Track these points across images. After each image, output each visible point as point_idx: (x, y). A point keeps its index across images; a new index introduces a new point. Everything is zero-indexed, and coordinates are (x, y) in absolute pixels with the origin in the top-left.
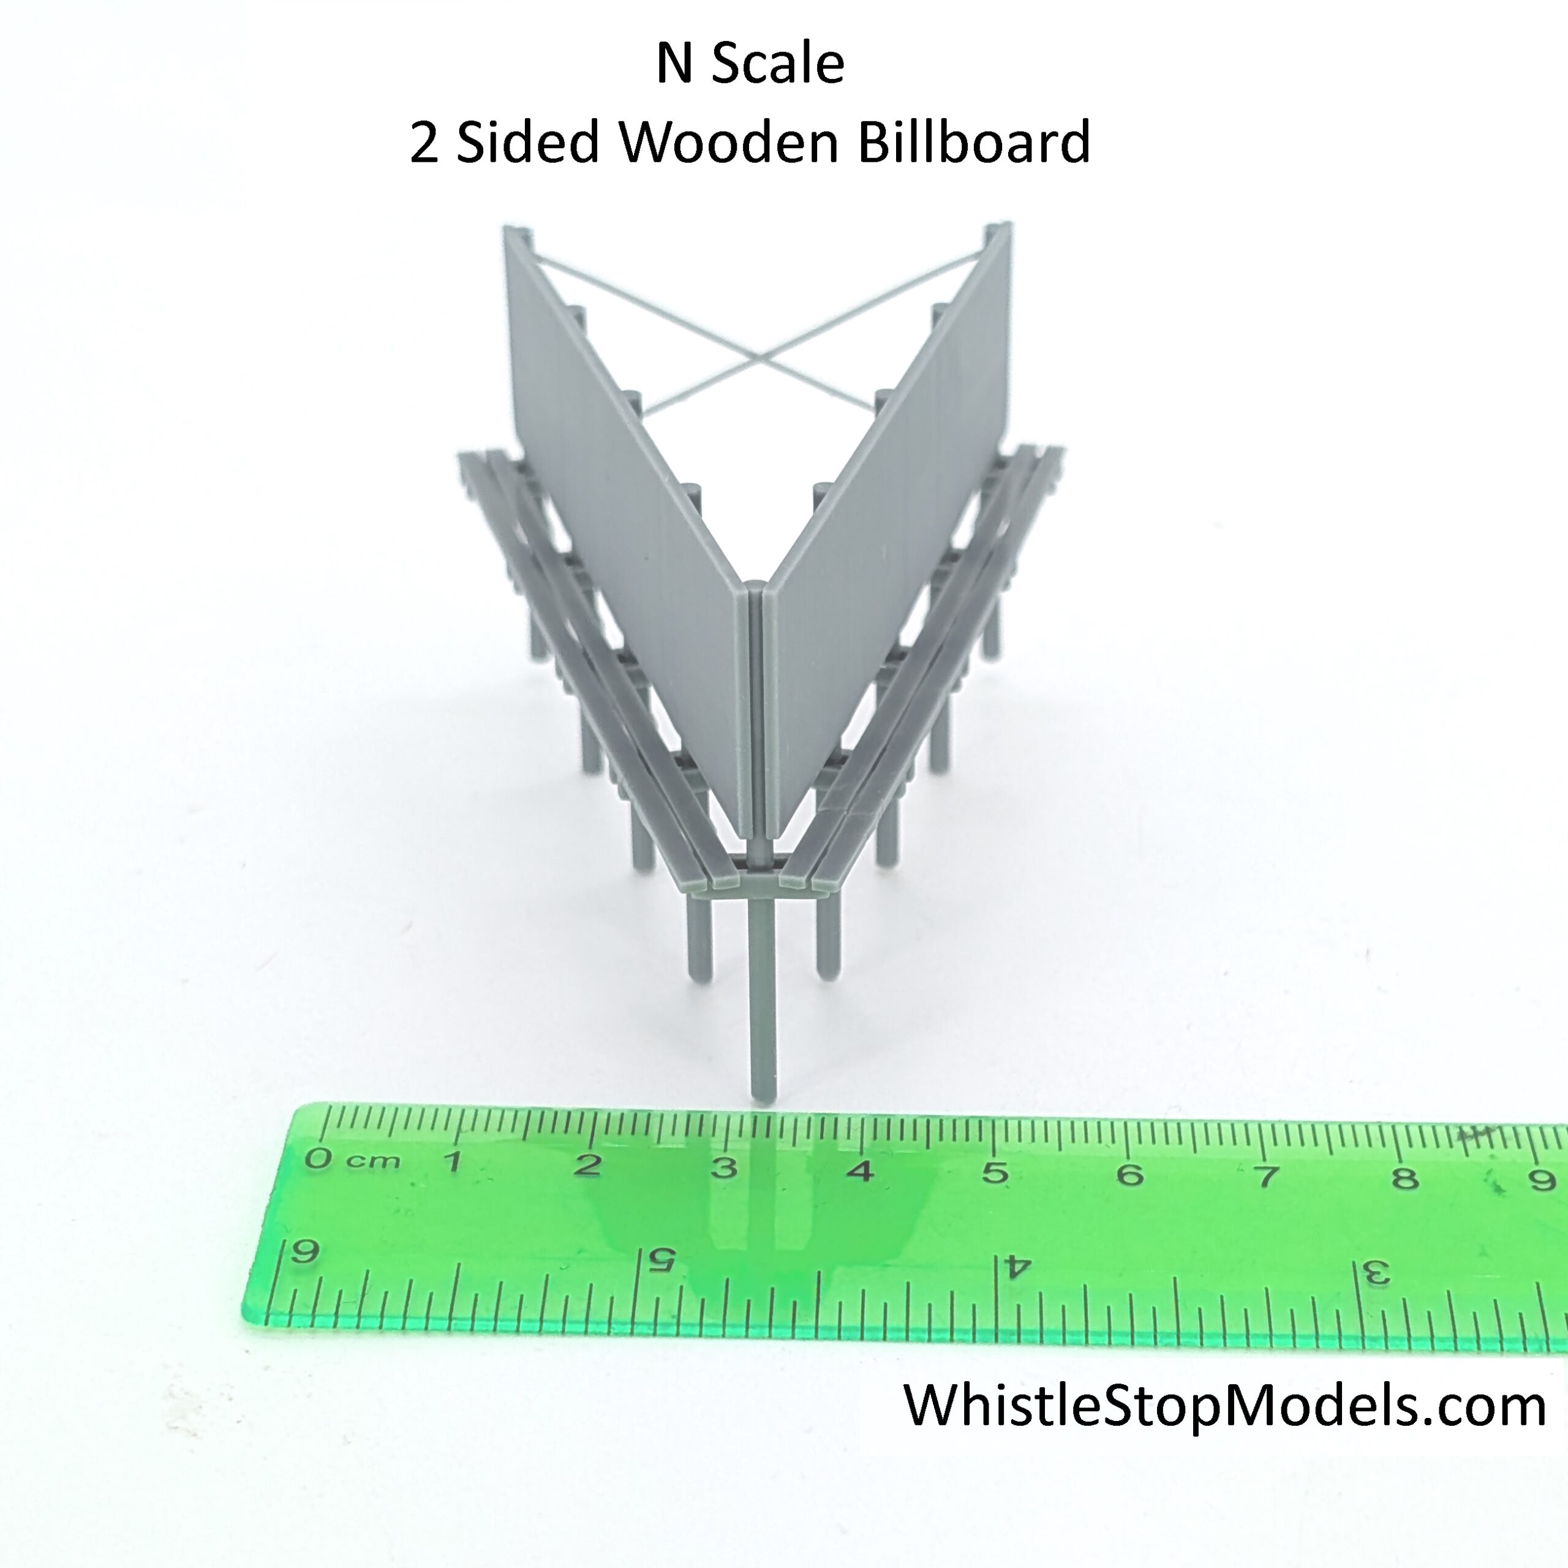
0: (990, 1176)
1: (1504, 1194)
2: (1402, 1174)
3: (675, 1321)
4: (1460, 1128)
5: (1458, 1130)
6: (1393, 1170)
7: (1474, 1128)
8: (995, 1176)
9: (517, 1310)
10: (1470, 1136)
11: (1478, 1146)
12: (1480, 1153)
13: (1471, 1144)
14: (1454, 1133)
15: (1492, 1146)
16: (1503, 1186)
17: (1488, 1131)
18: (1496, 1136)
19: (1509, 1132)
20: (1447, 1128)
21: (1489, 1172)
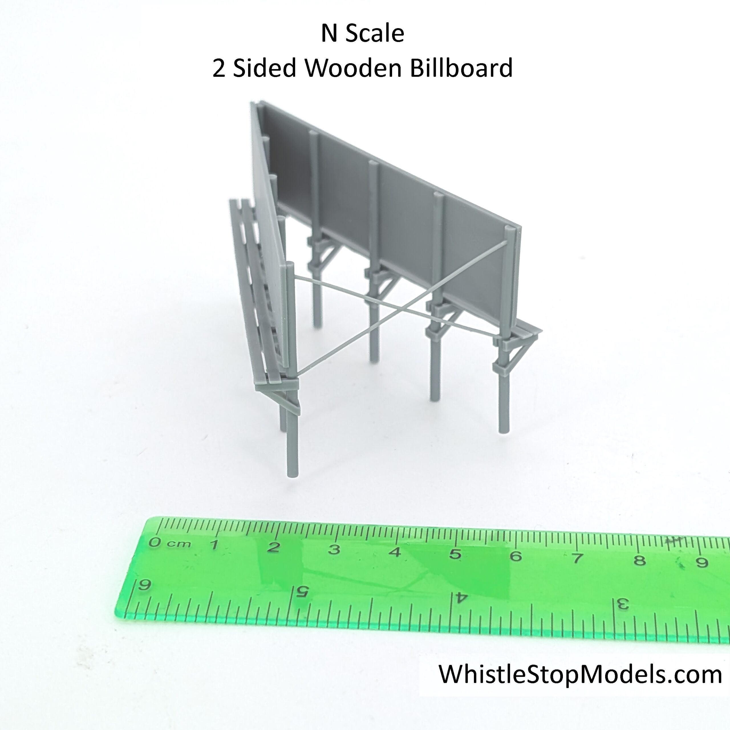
0: (453, 556)
1: (683, 568)
2: (639, 558)
3: (306, 620)
4: (667, 537)
5: (666, 538)
6: (634, 557)
7: (673, 537)
8: (455, 556)
9: (236, 614)
10: (671, 541)
11: (674, 546)
12: (675, 549)
13: (671, 545)
14: (664, 539)
15: (681, 546)
16: (684, 565)
17: (680, 539)
18: (683, 542)
19: (689, 540)
20: (661, 537)
21: (678, 558)
